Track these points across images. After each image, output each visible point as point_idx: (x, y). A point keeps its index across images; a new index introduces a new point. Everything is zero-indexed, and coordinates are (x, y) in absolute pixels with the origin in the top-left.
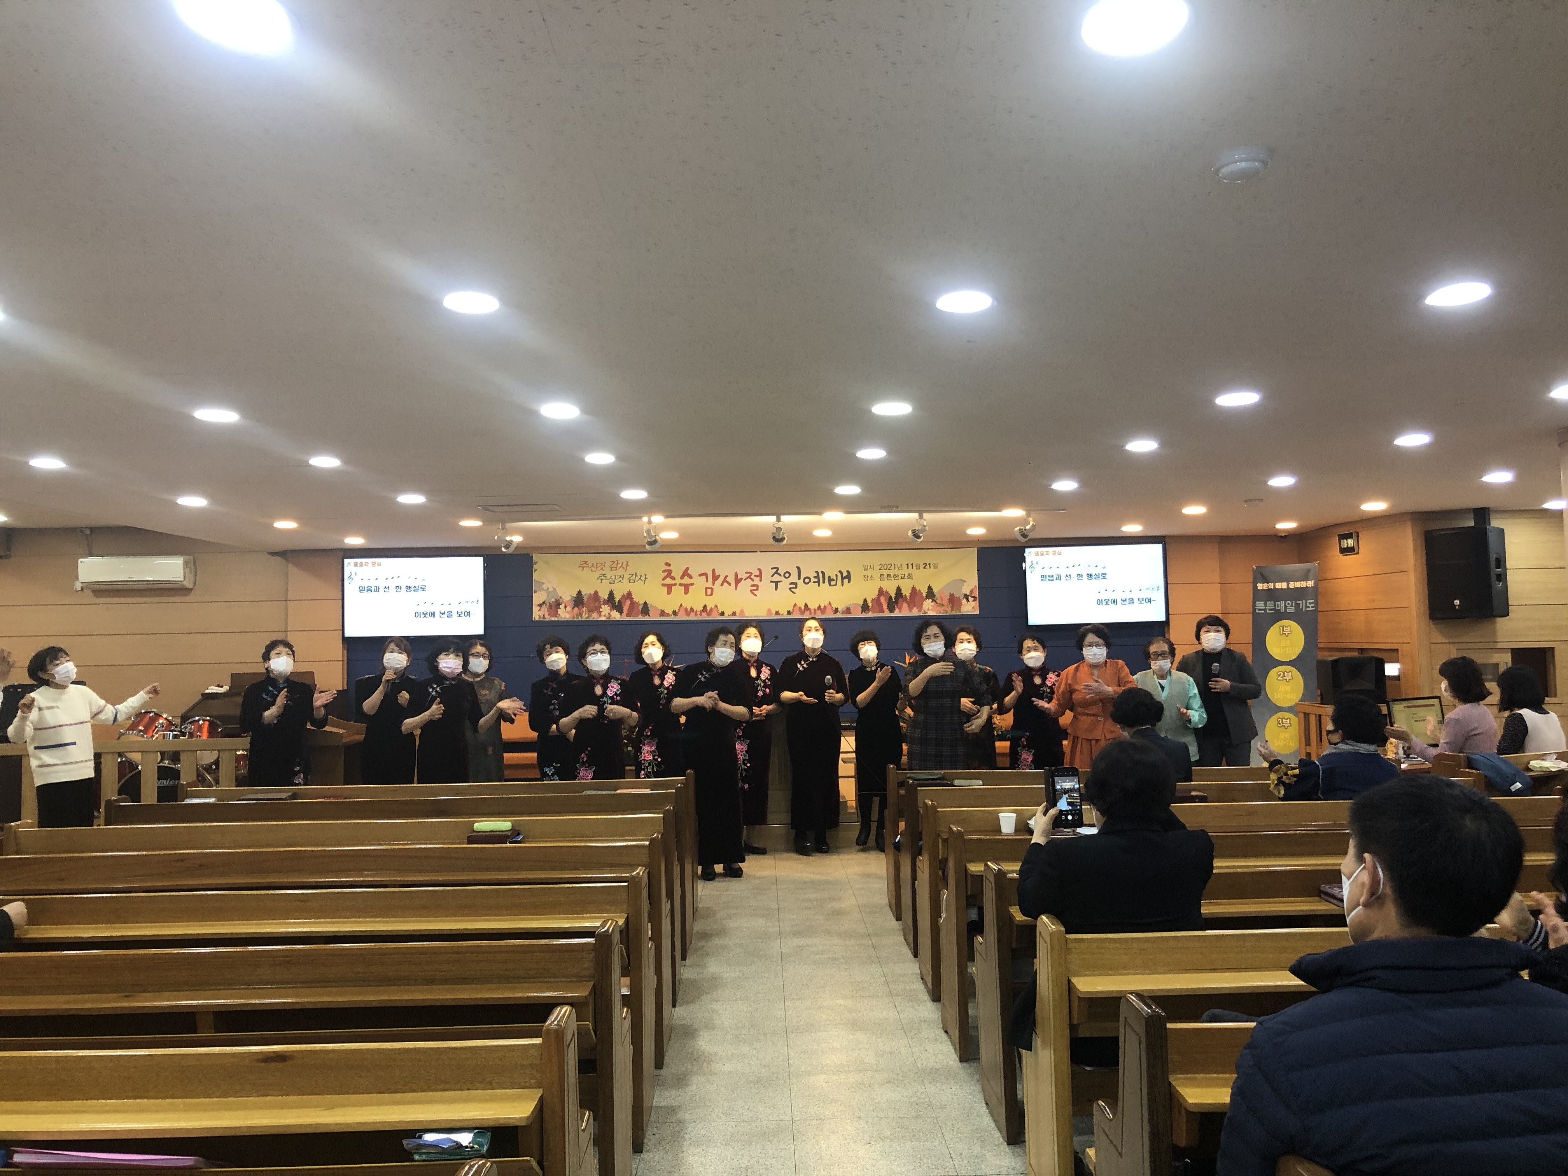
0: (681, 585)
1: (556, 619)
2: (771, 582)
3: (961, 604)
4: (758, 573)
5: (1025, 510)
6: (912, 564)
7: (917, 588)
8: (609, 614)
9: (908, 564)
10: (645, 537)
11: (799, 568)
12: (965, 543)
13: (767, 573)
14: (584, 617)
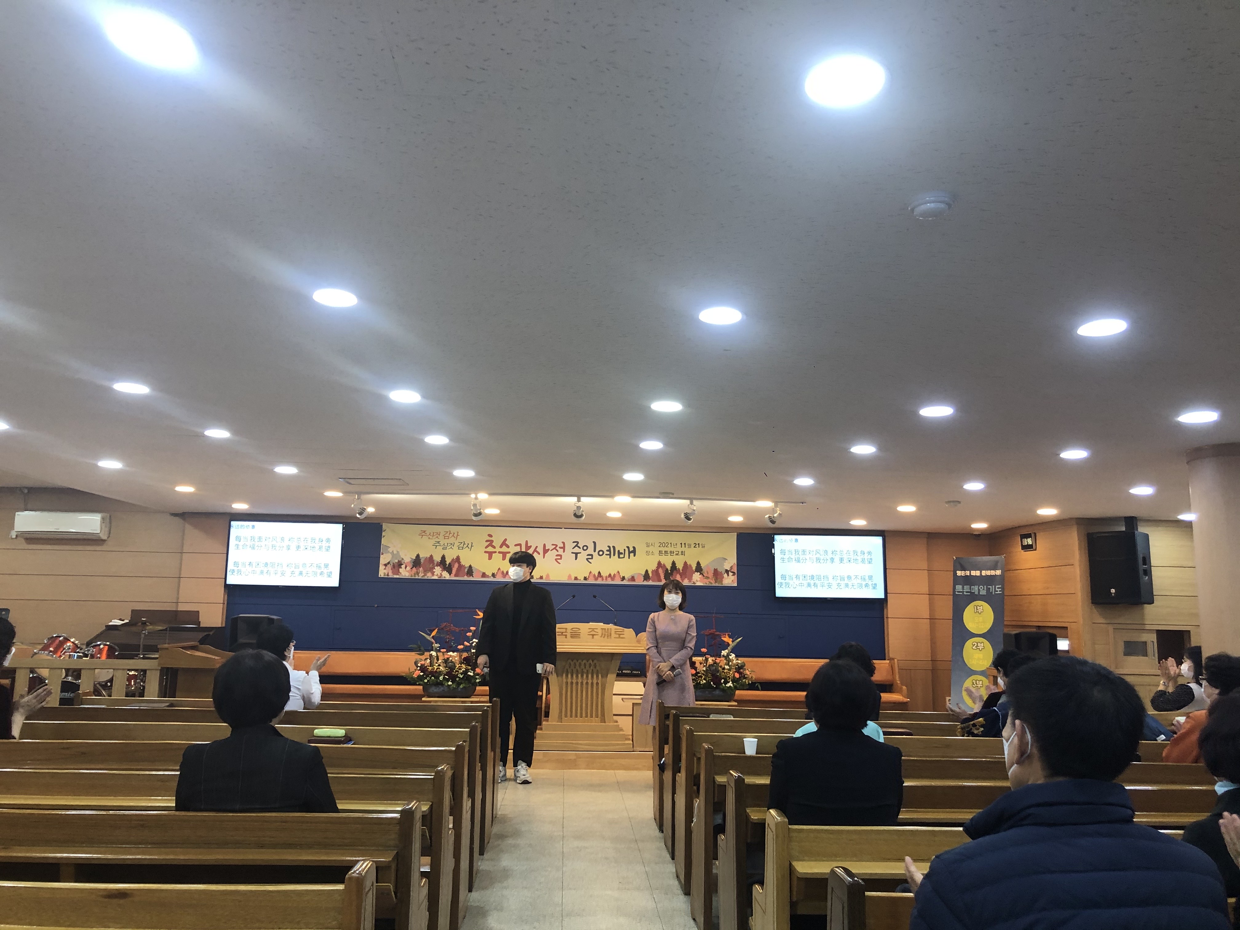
0: (499, 552)
1: (398, 577)
2: (572, 553)
3: (723, 577)
4: (562, 546)
5: (773, 502)
6: (685, 544)
7: (688, 563)
8: (441, 574)
9: (681, 544)
10: (472, 510)
11: (595, 543)
12: (727, 529)
13: (569, 546)
14: (421, 576)
